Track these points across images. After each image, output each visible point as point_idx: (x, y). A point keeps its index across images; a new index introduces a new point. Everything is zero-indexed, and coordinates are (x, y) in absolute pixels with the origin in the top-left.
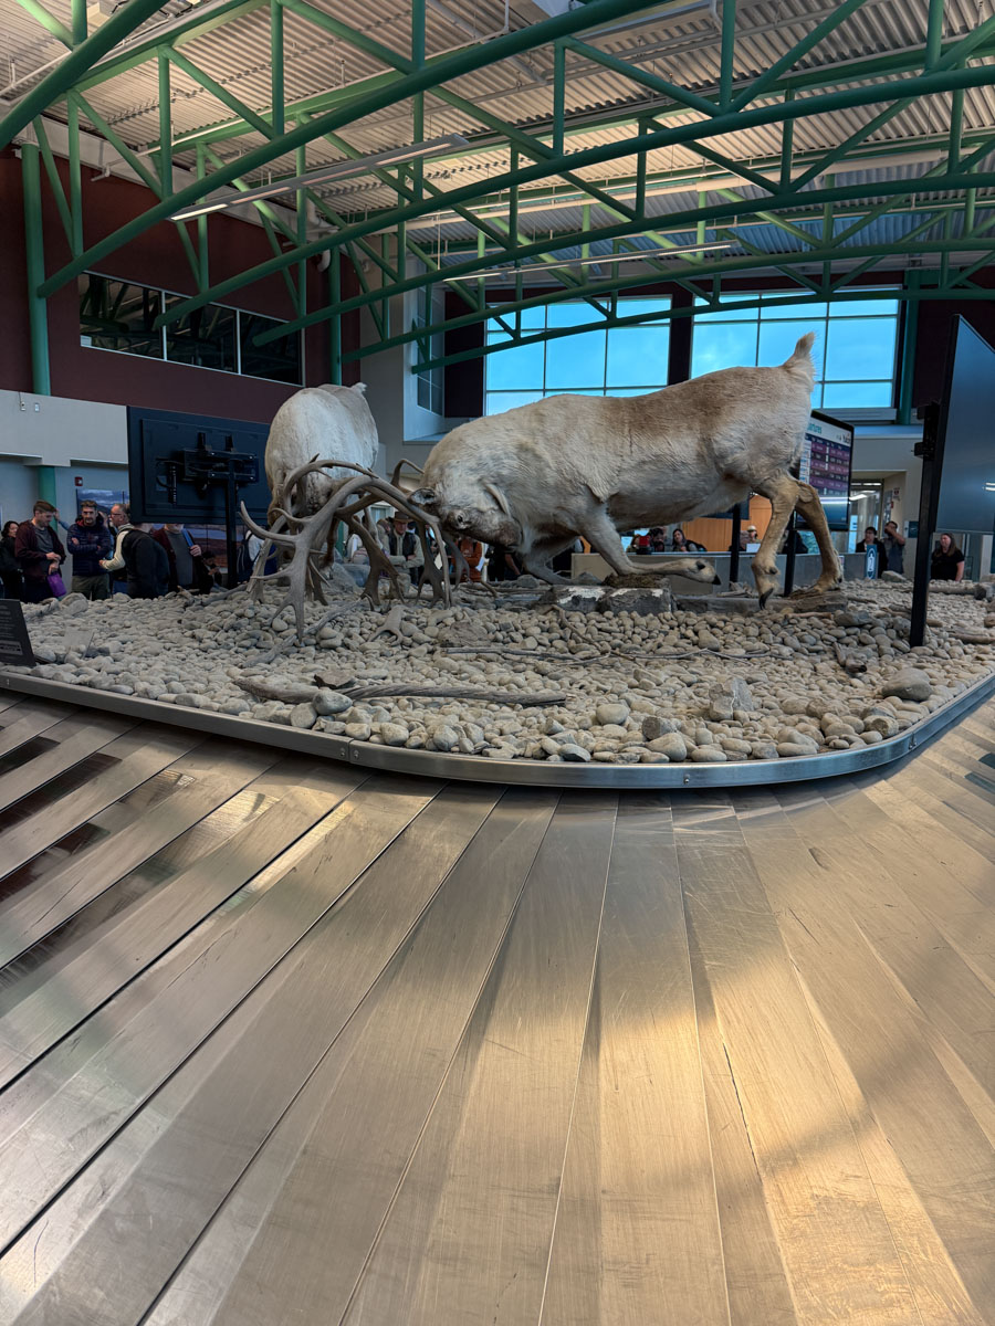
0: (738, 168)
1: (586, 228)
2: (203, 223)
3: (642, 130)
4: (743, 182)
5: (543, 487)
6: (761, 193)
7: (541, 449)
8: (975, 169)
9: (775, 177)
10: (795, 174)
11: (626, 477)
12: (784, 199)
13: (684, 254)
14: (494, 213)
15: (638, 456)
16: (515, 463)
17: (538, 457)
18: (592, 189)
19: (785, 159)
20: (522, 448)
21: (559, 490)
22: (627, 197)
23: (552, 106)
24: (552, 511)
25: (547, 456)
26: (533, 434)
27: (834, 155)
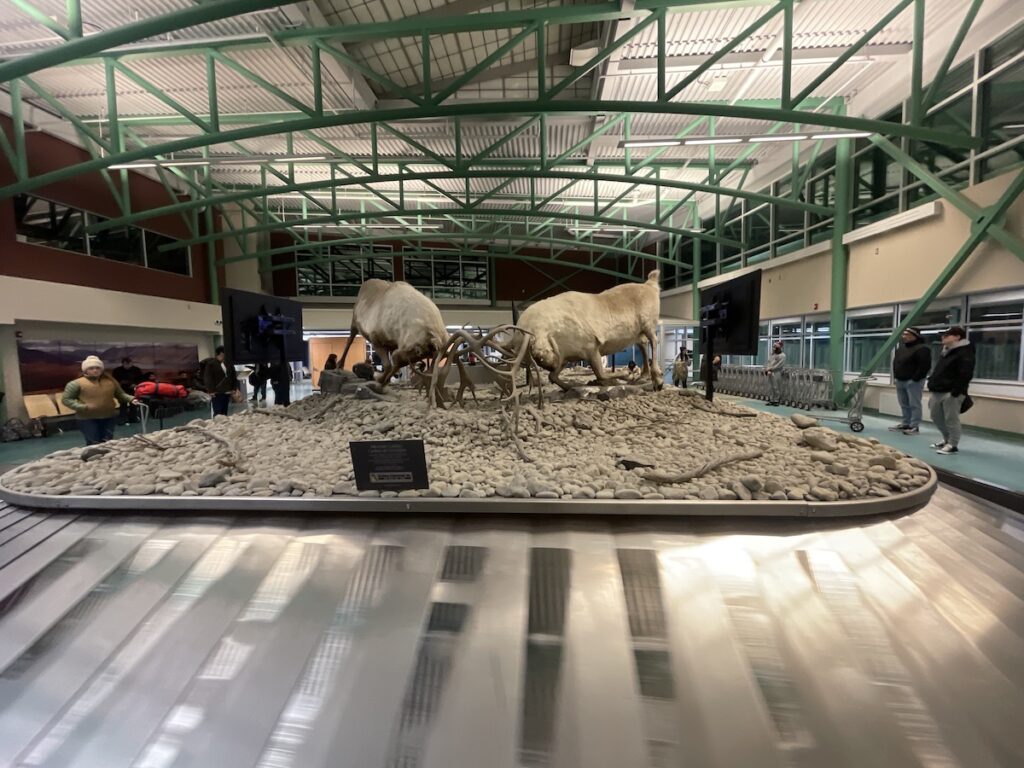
0: (448, 194)
1: (363, 211)
2: (124, 174)
3: (401, 171)
4: (451, 201)
5: (577, 338)
6: (459, 207)
7: (576, 319)
8: (540, 210)
9: (464, 201)
10: (472, 201)
11: (611, 332)
12: (466, 210)
13: (413, 228)
14: (323, 196)
15: (616, 323)
16: (563, 326)
17: (575, 323)
18: (377, 193)
19: (468, 194)
20: (567, 319)
21: (585, 340)
22: (396, 199)
23: (371, 150)
24: (580, 350)
25: (579, 322)
26: (570, 312)
27: (488, 196)
